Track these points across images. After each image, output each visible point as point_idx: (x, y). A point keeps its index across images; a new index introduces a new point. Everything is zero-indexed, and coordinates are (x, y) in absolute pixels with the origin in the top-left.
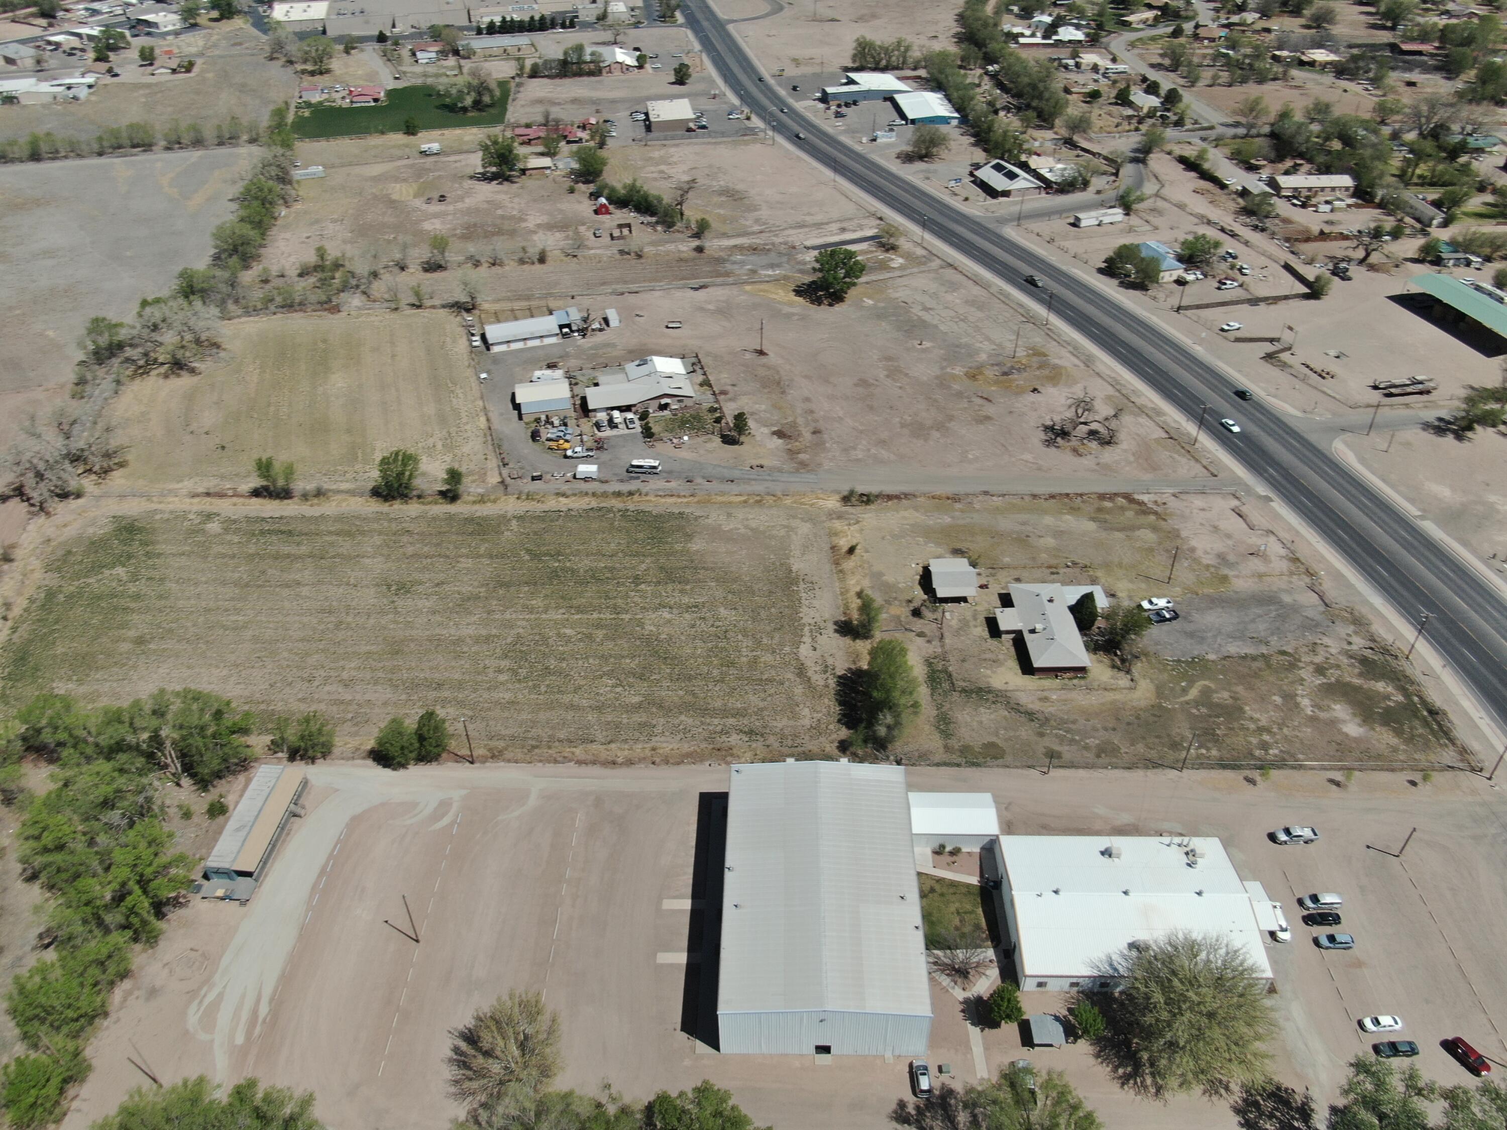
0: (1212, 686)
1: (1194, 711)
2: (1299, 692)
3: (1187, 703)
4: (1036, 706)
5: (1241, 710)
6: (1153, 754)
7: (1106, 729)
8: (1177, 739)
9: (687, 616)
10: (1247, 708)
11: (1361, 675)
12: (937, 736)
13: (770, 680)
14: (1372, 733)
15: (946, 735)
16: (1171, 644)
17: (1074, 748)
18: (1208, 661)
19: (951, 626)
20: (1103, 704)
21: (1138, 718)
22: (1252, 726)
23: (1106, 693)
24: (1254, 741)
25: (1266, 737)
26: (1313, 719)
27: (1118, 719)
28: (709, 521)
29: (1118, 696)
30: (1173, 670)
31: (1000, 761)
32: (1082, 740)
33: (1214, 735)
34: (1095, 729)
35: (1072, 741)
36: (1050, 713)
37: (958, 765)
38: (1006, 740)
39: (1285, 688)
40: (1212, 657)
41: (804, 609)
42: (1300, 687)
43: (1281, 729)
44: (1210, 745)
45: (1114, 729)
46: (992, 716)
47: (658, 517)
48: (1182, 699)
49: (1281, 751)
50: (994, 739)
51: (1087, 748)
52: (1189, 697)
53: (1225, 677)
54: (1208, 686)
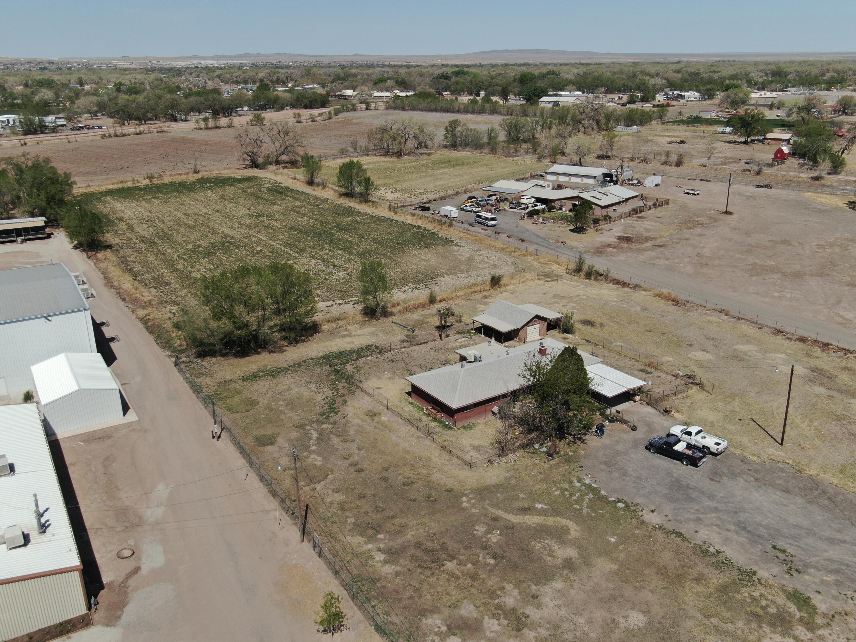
0: (574, 534)
3: (496, 518)
4: (352, 411)
6: (328, 510)
7: (354, 464)
8: (391, 526)
10: (557, 585)
12: (242, 374)
15: (251, 378)
17: (291, 450)
19: (446, 344)
20: (407, 452)
21: (408, 484)
22: (509, 602)
24: (468, 611)
25: (492, 625)
27: (386, 469)
28: (457, 248)
29: (439, 457)
32: (311, 452)
33: (438, 561)
34: (346, 457)
35: (302, 447)
36: (348, 421)
37: (199, 391)
38: (270, 408)
40: (652, 518)
45: (360, 471)
46: (306, 393)
47: (437, 237)
48: (499, 513)
50: (263, 401)
51: (299, 458)
52: (513, 519)
53: (616, 545)
54: (566, 530)
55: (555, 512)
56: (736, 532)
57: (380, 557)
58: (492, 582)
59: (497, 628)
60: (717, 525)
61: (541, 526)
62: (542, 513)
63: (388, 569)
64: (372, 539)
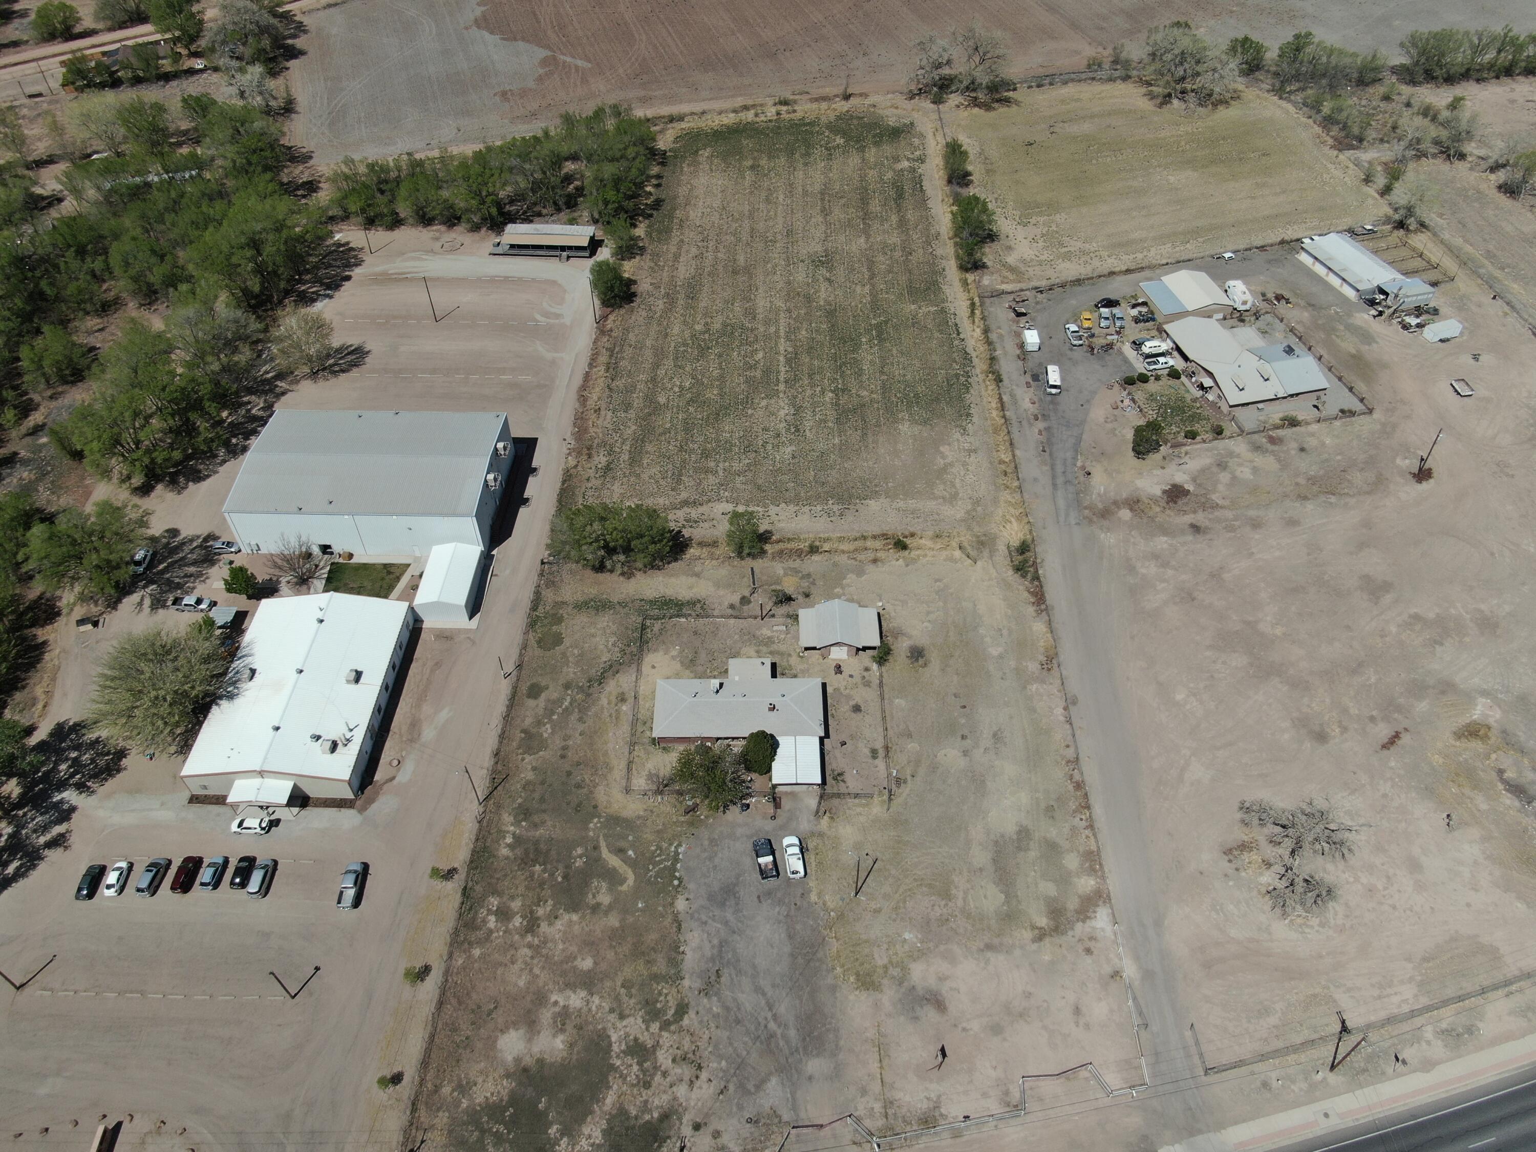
0: (624, 888)
1: (580, 851)
2: (596, 1000)
3: (596, 848)
4: (612, 687)
5: (574, 907)
6: (515, 785)
7: (565, 748)
8: (536, 818)
9: (784, 424)
10: (575, 917)
11: (622, 1112)
12: (580, 597)
13: (679, 481)
14: (501, 1071)
15: (581, 606)
16: (710, 859)
17: (541, 712)
18: (674, 898)
19: (759, 628)
20: (606, 754)
21: (578, 786)
22: (540, 912)
23: (623, 764)
24: (516, 905)
25: (517, 921)
26: (541, 999)
27: (578, 764)
28: (957, 435)
29: (618, 772)
30: (659, 847)
31: (533, 642)
32: (551, 720)
33: (535, 861)
34: (566, 738)
35: (549, 712)
36: (599, 699)
37: (534, 607)
38: (564, 654)
39: (608, 984)
40: (681, 904)
41: (792, 508)
42: (606, 1006)
43: (530, 946)
44: (519, 852)
45: (563, 757)
46: (602, 647)
47: (961, 399)
48: (603, 844)
49: (491, 931)
50: (567, 642)
51: (539, 723)
52: (605, 853)
53: (639, 910)
54: (623, 881)
55: (632, 864)
56: (713, 947)
57: (509, 840)
58: (547, 892)
59: (517, 924)
60: (709, 934)
61: (614, 869)
62: (626, 860)
63: (504, 852)
64: (517, 823)
